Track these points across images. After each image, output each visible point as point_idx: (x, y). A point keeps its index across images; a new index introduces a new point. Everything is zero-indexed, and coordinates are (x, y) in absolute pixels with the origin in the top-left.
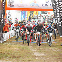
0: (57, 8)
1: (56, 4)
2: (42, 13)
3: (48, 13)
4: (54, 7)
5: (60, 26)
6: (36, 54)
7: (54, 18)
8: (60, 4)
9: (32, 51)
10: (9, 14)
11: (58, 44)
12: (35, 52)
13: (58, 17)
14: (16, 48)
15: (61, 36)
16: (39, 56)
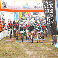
0: (48, 10)
1: (47, 6)
2: (34, 15)
3: (39, 14)
4: (45, 9)
5: (51, 26)
6: (28, 53)
7: (45, 19)
8: (50, 6)
9: (24, 50)
10: (2, 15)
11: (48, 43)
12: (27, 50)
13: (49, 18)
14: (9, 47)
15: (51, 36)
16: (31, 54)
